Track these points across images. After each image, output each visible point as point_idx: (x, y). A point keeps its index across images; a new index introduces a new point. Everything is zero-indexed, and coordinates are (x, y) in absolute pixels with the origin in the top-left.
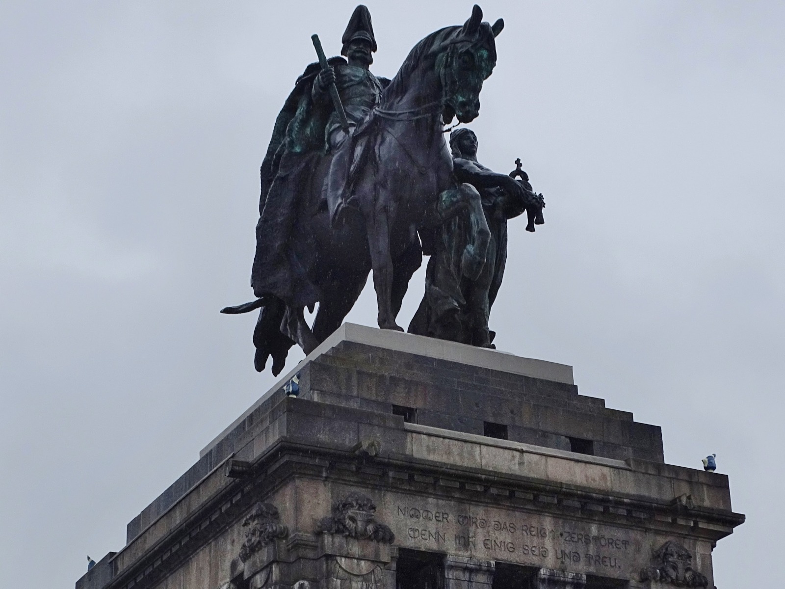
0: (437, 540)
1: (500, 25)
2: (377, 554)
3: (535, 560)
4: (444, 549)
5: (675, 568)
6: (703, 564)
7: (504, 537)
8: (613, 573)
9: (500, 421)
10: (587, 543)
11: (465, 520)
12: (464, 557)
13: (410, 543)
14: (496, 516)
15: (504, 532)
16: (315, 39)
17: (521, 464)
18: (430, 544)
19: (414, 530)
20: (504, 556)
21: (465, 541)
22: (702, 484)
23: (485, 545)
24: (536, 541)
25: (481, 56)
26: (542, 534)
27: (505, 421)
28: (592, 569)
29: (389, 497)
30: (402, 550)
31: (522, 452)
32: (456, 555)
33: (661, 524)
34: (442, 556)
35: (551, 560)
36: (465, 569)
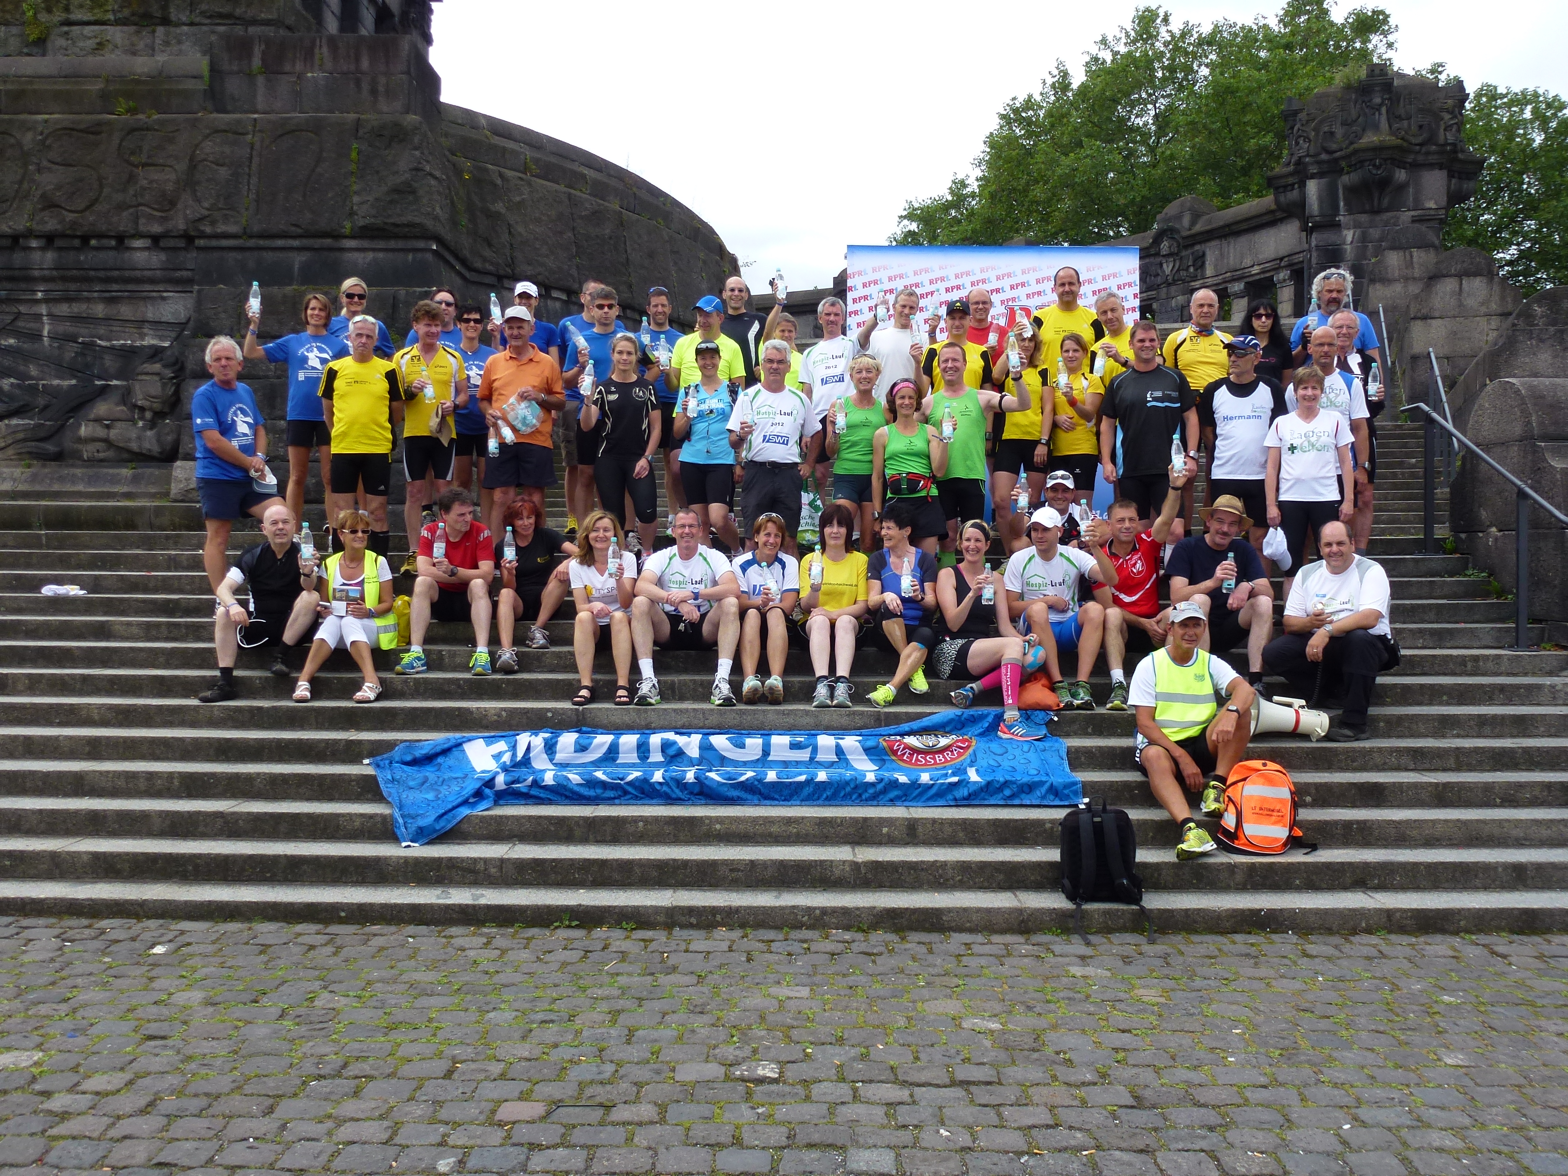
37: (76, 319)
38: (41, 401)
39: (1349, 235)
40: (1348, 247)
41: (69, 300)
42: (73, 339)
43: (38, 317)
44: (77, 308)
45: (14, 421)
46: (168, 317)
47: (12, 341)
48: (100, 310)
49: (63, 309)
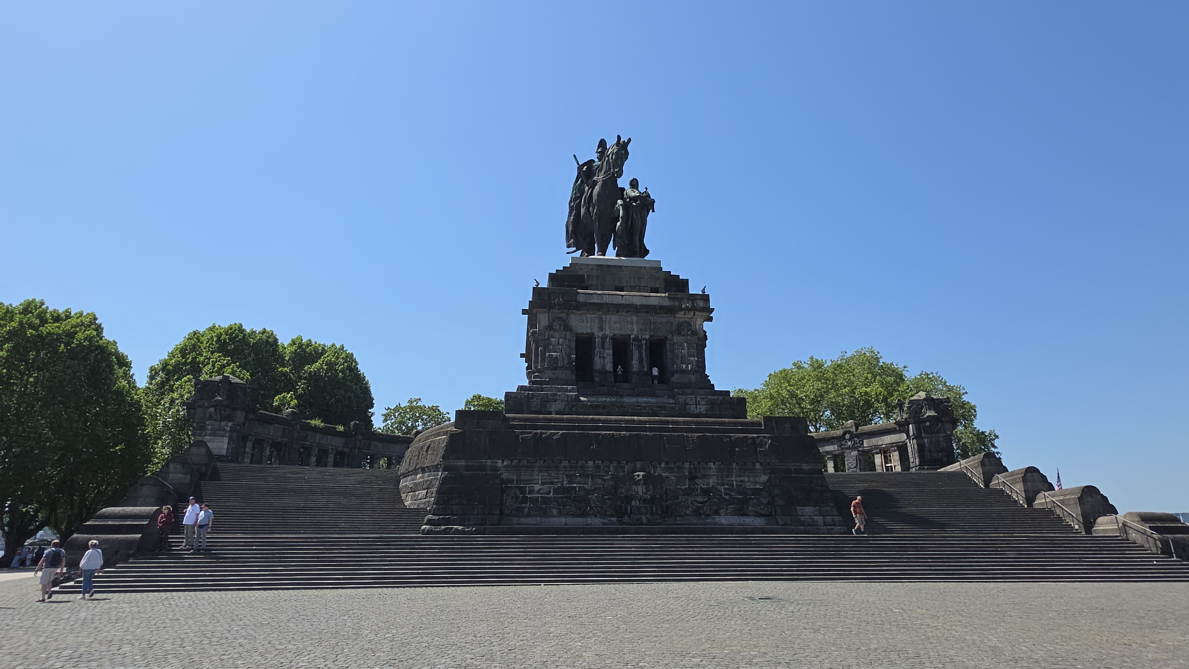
0: (591, 329)
1: (629, 140)
2: (566, 336)
3: (629, 333)
4: (593, 332)
5: (684, 331)
6: (699, 328)
7: (618, 326)
8: (660, 334)
9: (621, 285)
10: (651, 324)
11: (602, 322)
12: (601, 334)
13: (580, 331)
14: (614, 318)
15: (617, 324)
16: (574, 155)
17: (622, 299)
18: (589, 331)
19: (582, 327)
20: (616, 332)
21: (601, 329)
22: (698, 299)
23: (610, 330)
24: (630, 326)
25: (622, 153)
26: (632, 323)
27: (624, 284)
28: (652, 334)
29: (572, 316)
30: (577, 334)
31: (622, 296)
32: (598, 334)
33: (680, 315)
34: (593, 334)
35: (635, 332)
36: (602, 338)
37: (741, 481)
38: (736, 501)
39: (926, 440)
40: (926, 444)
41: (740, 476)
42: (741, 486)
43: (733, 481)
44: (742, 478)
45: (731, 506)
46: (761, 481)
47: (727, 487)
48: (746, 479)
49: (738, 479)
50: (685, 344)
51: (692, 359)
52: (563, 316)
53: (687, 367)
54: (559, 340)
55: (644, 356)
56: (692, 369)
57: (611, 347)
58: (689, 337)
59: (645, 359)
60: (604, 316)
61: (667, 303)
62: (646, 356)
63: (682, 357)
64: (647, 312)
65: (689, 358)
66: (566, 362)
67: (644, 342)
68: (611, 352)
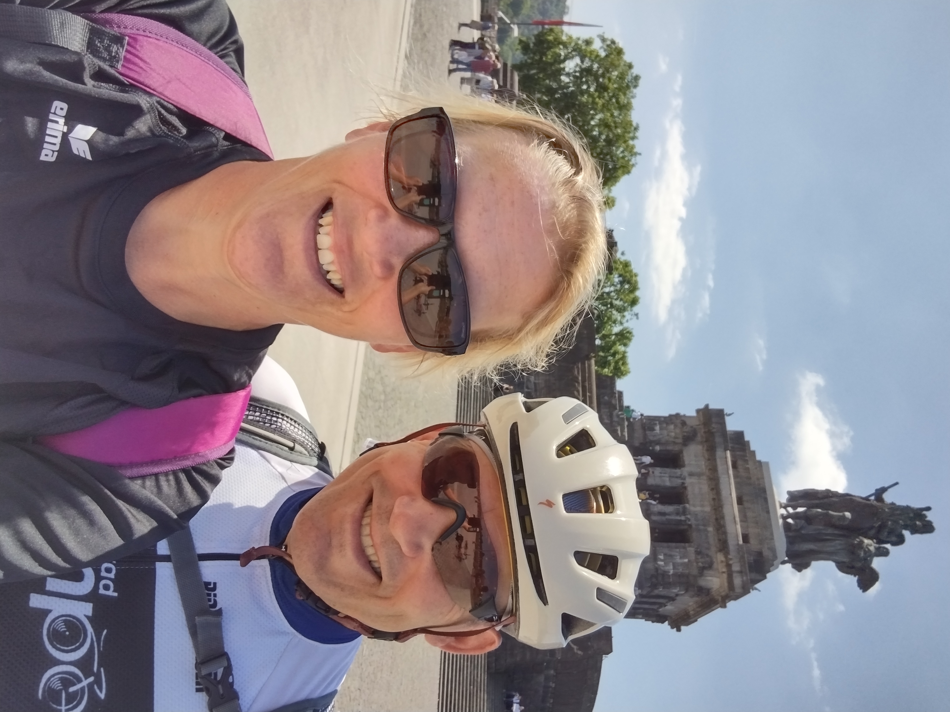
0: (689, 464)
3: (691, 502)
4: (687, 467)
5: (702, 558)
7: (697, 491)
8: (694, 535)
10: (704, 525)
11: (699, 475)
12: (686, 474)
13: (685, 454)
14: (705, 488)
15: (699, 490)
18: (687, 463)
19: (690, 456)
20: (689, 489)
21: (691, 474)
23: (692, 483)
24: (699, 503)
26: (702, 506)
28: (694, 526)
29: (700, 447)
30: (681, 452)
31: (731, 494)
32: (685, 471)
33: (720, 557)
34: (683, 466)
35: (692, 509)
36: (681, 475)
50: (686, 560)
51: (671, 567)
52: (699, 438)
53: (661, 560)
54: (672, 432)
55: (668, 517)
56: (659, 565)
57: (674, 485)
58: (695, 564)
59: (664, 518)
60: (705, 477)
61: (731, 543)
62: (667, 519)
63: (671, 556)
64: (717, 519)
65: (671, 564)
66: (651, 438)
67: (683, 518)
68: (668, 484)
